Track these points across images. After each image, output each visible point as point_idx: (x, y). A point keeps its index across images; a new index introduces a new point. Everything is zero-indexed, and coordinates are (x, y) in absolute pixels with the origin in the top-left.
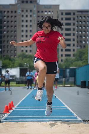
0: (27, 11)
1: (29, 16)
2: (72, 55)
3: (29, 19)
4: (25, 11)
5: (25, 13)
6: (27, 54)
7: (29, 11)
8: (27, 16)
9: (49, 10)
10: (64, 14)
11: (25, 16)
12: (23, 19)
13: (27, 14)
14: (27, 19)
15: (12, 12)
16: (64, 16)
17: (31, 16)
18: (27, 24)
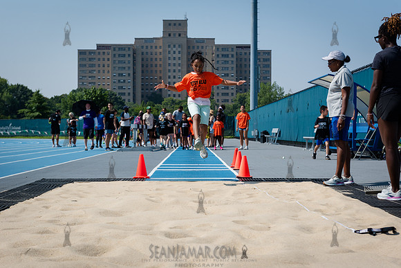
0: (174, 46)
1: (177, 52)
2: (230, 101)
3: (177, 55)
4: (172, 46)
5: (172, 49)
6: (175, 98)
7: (177, 46)
8: (174, 52)
9: (202, 44)
10: (220, 49)
11: (172, 52)
12: (170, 56)
13: (174, 49)
14: (174, 56)
15: (156, 47)
16: (220, 53)
17: (179, 52)
18: (175, 62)
